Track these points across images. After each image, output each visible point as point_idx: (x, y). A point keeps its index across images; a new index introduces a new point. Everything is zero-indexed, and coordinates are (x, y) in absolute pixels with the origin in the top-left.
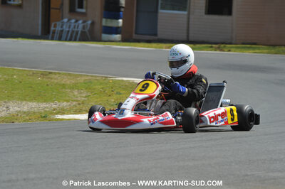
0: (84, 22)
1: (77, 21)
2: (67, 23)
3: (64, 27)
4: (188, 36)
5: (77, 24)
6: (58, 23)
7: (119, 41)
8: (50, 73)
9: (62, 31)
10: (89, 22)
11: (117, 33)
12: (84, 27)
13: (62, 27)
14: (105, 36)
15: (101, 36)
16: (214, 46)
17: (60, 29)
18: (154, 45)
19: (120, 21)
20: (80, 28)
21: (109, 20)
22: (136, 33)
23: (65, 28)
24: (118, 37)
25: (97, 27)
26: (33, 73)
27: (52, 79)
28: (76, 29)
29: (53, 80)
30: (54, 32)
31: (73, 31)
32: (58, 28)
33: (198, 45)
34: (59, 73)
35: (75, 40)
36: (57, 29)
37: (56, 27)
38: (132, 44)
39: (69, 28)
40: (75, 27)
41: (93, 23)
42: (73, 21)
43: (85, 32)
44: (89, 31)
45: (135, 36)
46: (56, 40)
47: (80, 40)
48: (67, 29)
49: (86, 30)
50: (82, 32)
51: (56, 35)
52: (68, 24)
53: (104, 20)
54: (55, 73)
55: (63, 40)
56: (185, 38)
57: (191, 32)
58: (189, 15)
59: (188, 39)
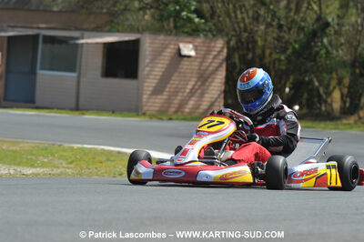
22: (5, 99)
45: (4, 104)
58: (79, 77)
59: (77, 108)
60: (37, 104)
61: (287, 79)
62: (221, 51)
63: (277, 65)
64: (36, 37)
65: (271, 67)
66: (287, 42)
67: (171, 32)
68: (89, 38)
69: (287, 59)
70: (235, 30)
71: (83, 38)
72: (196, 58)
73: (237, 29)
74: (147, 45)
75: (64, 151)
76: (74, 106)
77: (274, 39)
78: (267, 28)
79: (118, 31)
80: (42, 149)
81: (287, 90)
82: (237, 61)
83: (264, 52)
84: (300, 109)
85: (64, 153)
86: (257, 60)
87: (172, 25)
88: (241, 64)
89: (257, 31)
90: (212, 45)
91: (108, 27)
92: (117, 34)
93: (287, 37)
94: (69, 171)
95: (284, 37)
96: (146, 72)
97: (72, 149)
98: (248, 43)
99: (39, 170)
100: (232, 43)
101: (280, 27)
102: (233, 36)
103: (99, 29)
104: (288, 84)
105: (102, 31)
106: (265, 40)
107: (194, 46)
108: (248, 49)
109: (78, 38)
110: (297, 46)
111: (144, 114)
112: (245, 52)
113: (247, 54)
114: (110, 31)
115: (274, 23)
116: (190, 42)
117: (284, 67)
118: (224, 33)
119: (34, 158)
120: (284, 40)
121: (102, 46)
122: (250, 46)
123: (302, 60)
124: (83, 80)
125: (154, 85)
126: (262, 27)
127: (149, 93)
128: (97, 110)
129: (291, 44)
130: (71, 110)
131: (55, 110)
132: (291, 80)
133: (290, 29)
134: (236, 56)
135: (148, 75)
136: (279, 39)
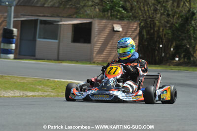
7: (12, 59)
14: (3, 56)
19: (14, 45)
21: (6, 44)
45: (19, 57)
53: (2, 44)
57: (60, 54)
58: (59, 42)
59: (58, 59)
60: (37, 57)
61: (172, 44)
62: (136, 29)
63: (167, 36)
64: (36, 21)
65: (163, 37)
66: (172, 24)
67: (109, 18)
68: (65, 21)
69: (172, 32)
70: (144, 17)
71: (61, 21)
72: (122, 32)
73: (145, 16)
74: (96, 25)
75: (51, 82)
76: (56, 58)
77: (165, 22)
78: (161, 16)
79: (81, 18)
80: (38, 82)
81: (172, 49)
82: (145, 34)
83: (159, 29)
84: (179, 60)
85: (50, 84)
86: (156, 33)
87: (109, 14)
88: (147, 35)
89: (156, 17)
90: (131, 25)
91: (75, 16)
92: (80, 19)
93: (172, 20)
94: (52, 94)
95: (170, 21)
96: (95, 40)
97: (54, 82)
98: (151, 24)
99: (36, 93)
100: (142, 24)
101: (168, 15)
102: (142, 20)
103: (70, 17)
104: (172, 47)
105: (72, 18)
106: (160, 22)
107: (121, 26)
108: (151, 27)
109: (58, 22)
110: (177, 26)
111: (94, 63)
112: (149, 29)
113: (150, 30)
114: (76, 18)
115: (165, 14)
116: (119, 24)
117: (170, 37)
118: (138, 19)
119: (33, 86)
120: (171, 23)
121: (71, 26)
122: (152, 26)
123: (180, 33)
124: (61, 44)
125: (99, 47)
126: (159, 15)
127: (97, 51)
128: (69, 60)
129: (174, 25)
130: (55, 60)
131: (46, 61)
132: (174, 44)
133: (173, 16)
134: (145, 31)
135: (97, 41)
136: (168, 22)
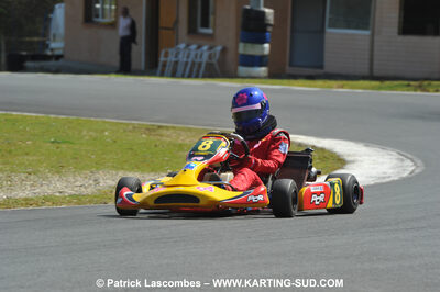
0: (211, 48)
1: (199, 47)
2: (183, 50)
3: (181, 56)
4: (371, 69)
5: (199, 52)
6: (170, 51)
7: (265, 78)
8: (160, 127)
9: (176, 63)
10: (219, 48)
11: (261, 66)
12: (210, 57)
13: (176, 57)
14: (242, 70)
15: (236, 70)
16: (412, 83)
17: (174, 59)
18: (320, 83)
19: (267, 46)
20: (205, 58)
21: (249, 45)
22: (291, 65)
23: (182, 58)
24: (263, 70)
25: (231, 56)
26: (134, 128)
27: (161, 136)
28: (198, 60)
29: (164, 139)
30: (164, 65)
31: (193, 63)
32: (172, 59)
33: (388, 83)
34: (174, 128)
35: (197, 77)
36: (169, 59)
37: (167, 56)
38: (285, 81)
39: (188, 57)
40: (196, 56)
41: (224, 50)
42: (194, 47)
43: (212, 64)
44: (218, 61)
45: (289, 70)
46: (168, 76)
47: (204, 77)
48: (185, 60)
49: (214, 61)
50: (207, 64)
51: (168, 69)
52: (187, 51)
53: (241, 45)
54: (167, 128)
55: (178, 77)
56: (366, 71)
57: (375, 62)
58: (373, 35)
59: (371, 74)
60: (326, 69)
124: (376, 38)
